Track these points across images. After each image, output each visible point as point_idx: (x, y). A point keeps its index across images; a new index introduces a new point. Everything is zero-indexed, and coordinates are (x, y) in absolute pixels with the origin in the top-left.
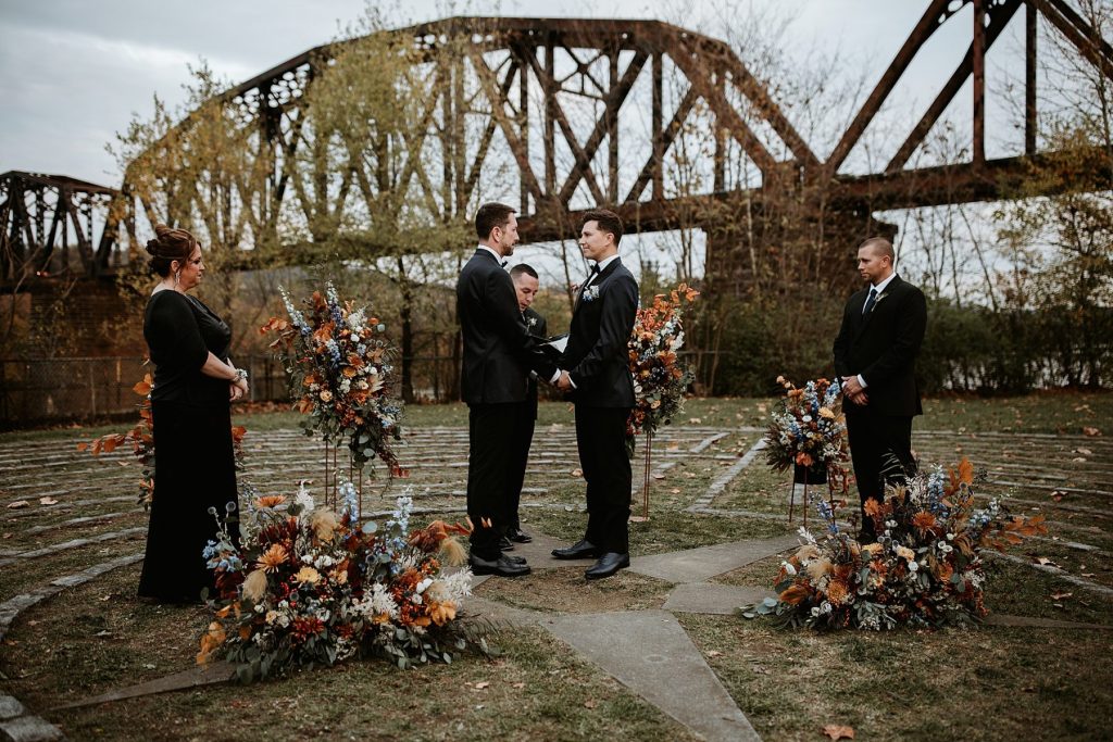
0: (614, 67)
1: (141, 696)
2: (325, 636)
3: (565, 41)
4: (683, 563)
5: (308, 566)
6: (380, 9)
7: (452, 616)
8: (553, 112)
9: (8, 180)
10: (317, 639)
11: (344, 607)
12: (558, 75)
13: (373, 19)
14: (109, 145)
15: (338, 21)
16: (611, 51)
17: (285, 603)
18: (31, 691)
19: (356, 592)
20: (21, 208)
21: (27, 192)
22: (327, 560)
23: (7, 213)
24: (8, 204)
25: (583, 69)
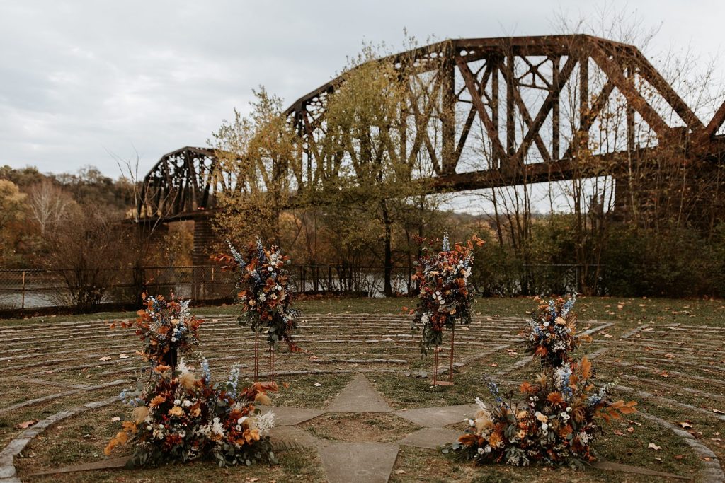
0: (555, 67)
1: (77, 471)
2: (182, 446)
3: (523, 52)
4: (442, 414)
5: (178, 406)
6: (372, 48)
7: (258, 439)
8: (513, 99)
9: (184, 152)
10: (178, 446)
11: (194, 430)
12: (517, 75)
13: (367, 54)
14: (209, 140)
15: (347, 56)
16: (554, 57)
17: (161, 426)
18: (29, 464)
19: (205, 422)
20: (191, 169)
21: (195, 159)
22: (188, 403)
23: (184, 172)
24: (184, 166)
25: (534, 70)
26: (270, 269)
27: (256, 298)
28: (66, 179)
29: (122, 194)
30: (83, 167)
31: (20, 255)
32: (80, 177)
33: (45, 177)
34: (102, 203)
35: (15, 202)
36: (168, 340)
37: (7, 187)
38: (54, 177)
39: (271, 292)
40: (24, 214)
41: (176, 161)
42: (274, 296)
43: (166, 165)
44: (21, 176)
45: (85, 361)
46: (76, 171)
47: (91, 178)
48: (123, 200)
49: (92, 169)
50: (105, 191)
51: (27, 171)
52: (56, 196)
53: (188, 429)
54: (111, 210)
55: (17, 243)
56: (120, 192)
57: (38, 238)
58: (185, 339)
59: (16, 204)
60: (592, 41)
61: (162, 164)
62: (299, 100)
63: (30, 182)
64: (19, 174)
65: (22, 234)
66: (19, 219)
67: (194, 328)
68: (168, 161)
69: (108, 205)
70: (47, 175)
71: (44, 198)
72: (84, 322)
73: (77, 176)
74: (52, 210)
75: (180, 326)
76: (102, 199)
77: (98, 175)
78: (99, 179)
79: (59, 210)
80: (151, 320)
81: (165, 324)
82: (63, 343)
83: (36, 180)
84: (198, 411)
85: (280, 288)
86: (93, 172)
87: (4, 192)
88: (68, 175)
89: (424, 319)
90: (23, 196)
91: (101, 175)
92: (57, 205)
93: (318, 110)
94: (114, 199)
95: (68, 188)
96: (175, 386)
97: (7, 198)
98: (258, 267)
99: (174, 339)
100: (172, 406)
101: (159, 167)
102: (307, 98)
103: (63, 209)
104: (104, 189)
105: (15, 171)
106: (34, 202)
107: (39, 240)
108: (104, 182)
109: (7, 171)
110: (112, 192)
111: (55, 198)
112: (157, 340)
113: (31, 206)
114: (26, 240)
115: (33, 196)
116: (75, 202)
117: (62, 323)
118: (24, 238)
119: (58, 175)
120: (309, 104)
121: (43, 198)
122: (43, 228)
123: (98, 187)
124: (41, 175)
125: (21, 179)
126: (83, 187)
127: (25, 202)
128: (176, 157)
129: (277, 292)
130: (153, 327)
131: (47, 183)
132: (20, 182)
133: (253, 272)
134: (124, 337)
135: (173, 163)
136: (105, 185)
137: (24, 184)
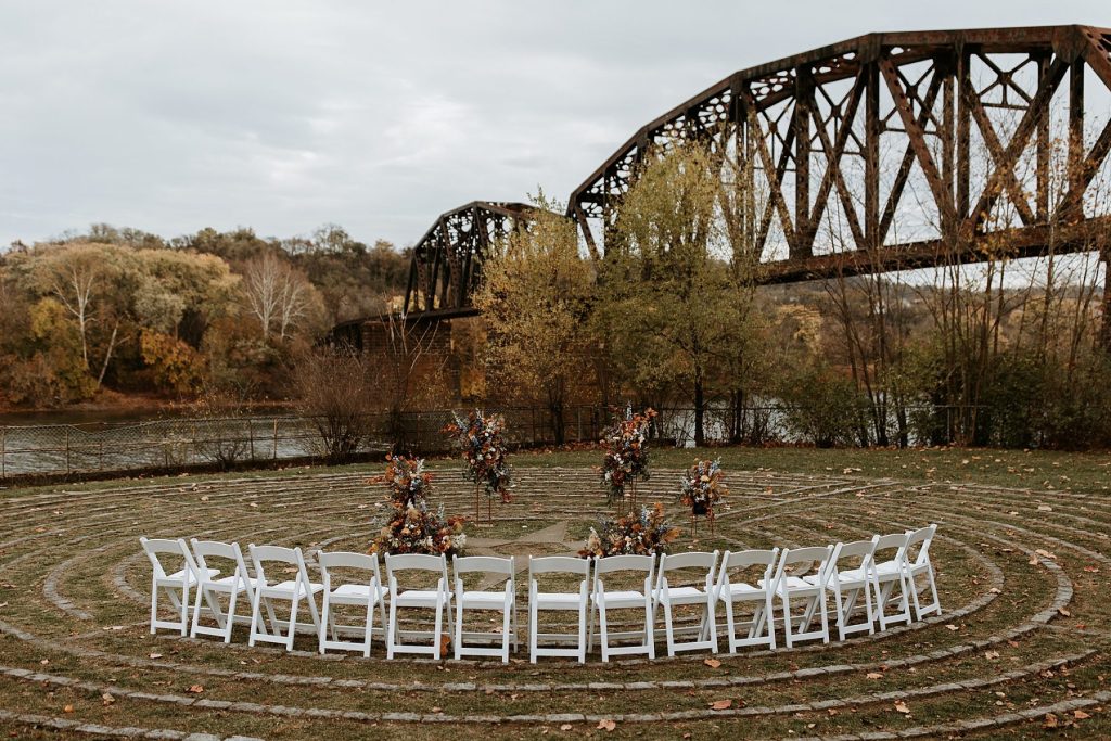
5: (407, 528)
9: (472, 210)
11: (416, 543)
12: (977, 87)
16: (1040, 55)
17: (397, 539)
19: (423, 538)
20: (482, 236)
21: (489, 220)
22: (412, 526)
23: (472, 240)
24: (472, 232)
25: (1004, 78)
26: (487, 435)
27: (475, 457)
28: (296, 246)
29: (381, 269)
30: (322, 228)
31: (235, 370)
32: (318, 244)
33: (266, 244)
34: (351, 285)
35: (224, 289)
36: (408, 489)
37: (213, 266)
38: (280, 244)
39: (487, 453)
40: (238, 306)
41: (460, 224)
42: (490, 456)
43: (444, 230)
44: (231, 244)
45: (346, 508)
46: (311, 235)
47: (334, 246)
48: (383, 280)
49: (335, 229)
50: (356, 265)
51: (239, 237)
52: (284, 276)
53: (413, 541)
54: (365, 297)
55: (229, 351)
56: (379, 266)
57: (259, 343)
58: (420, 489)
59: (226, 292)
60: (1090, 36)
61: (439, 228)
62: (642, 129)
63: (245, 255)
64: (226, 240)
65: (236, 338)
66: (231, 314)
67: (427, 482)
68: (448, 224)
69: (360, 287)
70: (269, 242)
71: (267, 279)
72: (341, 474)
73: (313, 241)
74: (279, 298)
75: (416, 479)
76: (351, 279)
77: (344, 240)
78: (346, 247)
79: (289, 299)
80: (396, 474)
81: (405, 477)
82: (325, 493)
83: (252, 249)
84: (419, 532)
85: (494, 450)
86: (337, 235)
87: (208, 273)
88: (299, 241)
89: (607, 476)
90: (236, 278)
91: (349, 239)
92: (286, 290)
93: (673, 142)
94: (369, 278)
95: (300, 261)
96: (405, 516)
97: (213, 282)
98: (477, 434)
99: (412, 489)
100: (403, 528)
101: (435, 233)
102: (655, 126)
103: (293, 297)
104: (354, 261)
105: (221, 236)
106: (252, 288)
107: (260, 347)
108: (354, 250)
109: (209, 237)
110: (367, 267)
111: (281, 280)
112: (399, 489)
113: (248, 294)
114: (242, 347)
115: (250, 278)
116: (312, 286)
117: (320, 475)
118: (239, 344)
119: (284, 242)
120: (660, 134)
121: (265, 281)
122: (266, 327)
123: (345, 258)
124: (260, 242)
125: (231, 248)
126: (322, 259)
127: (239, 286)
128: (460, 217)
129: (492, 453)
130: (397, 479)
131: (271, 259)
132: (229, 253)
133: (472, 437)
134: (379, 489)
135: (455, 226)
136: (354, 255)
137: (234, 256)
